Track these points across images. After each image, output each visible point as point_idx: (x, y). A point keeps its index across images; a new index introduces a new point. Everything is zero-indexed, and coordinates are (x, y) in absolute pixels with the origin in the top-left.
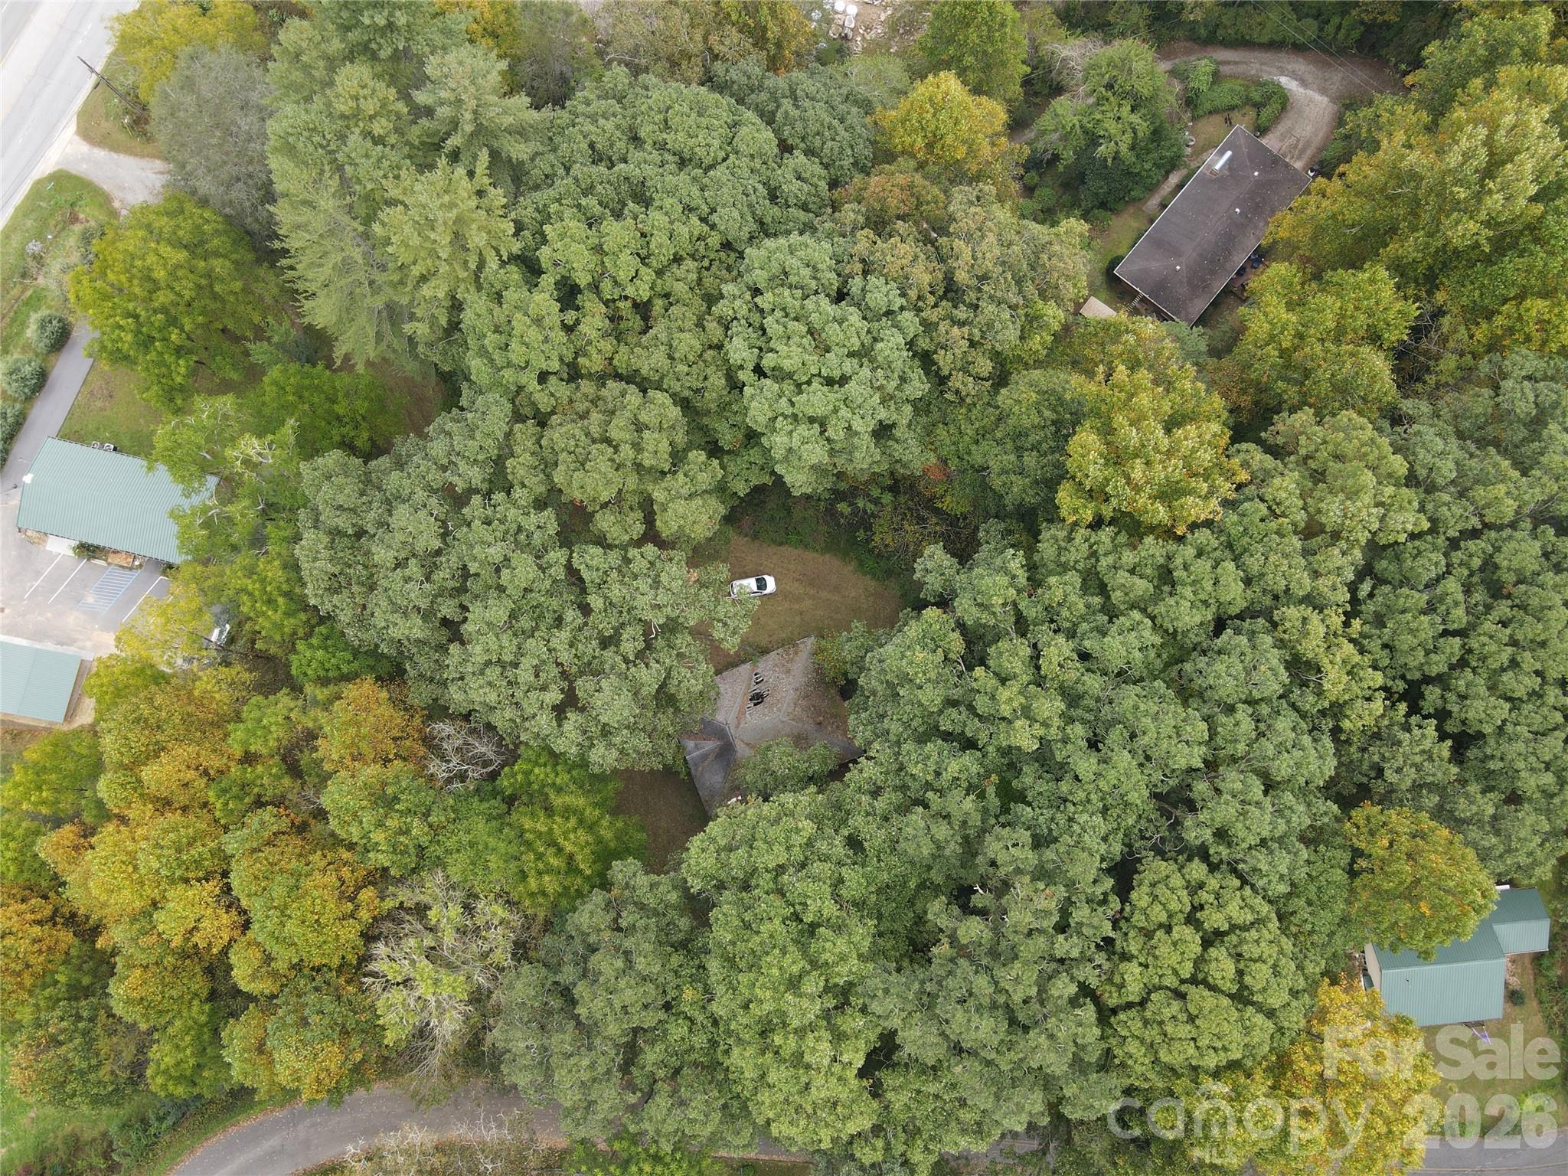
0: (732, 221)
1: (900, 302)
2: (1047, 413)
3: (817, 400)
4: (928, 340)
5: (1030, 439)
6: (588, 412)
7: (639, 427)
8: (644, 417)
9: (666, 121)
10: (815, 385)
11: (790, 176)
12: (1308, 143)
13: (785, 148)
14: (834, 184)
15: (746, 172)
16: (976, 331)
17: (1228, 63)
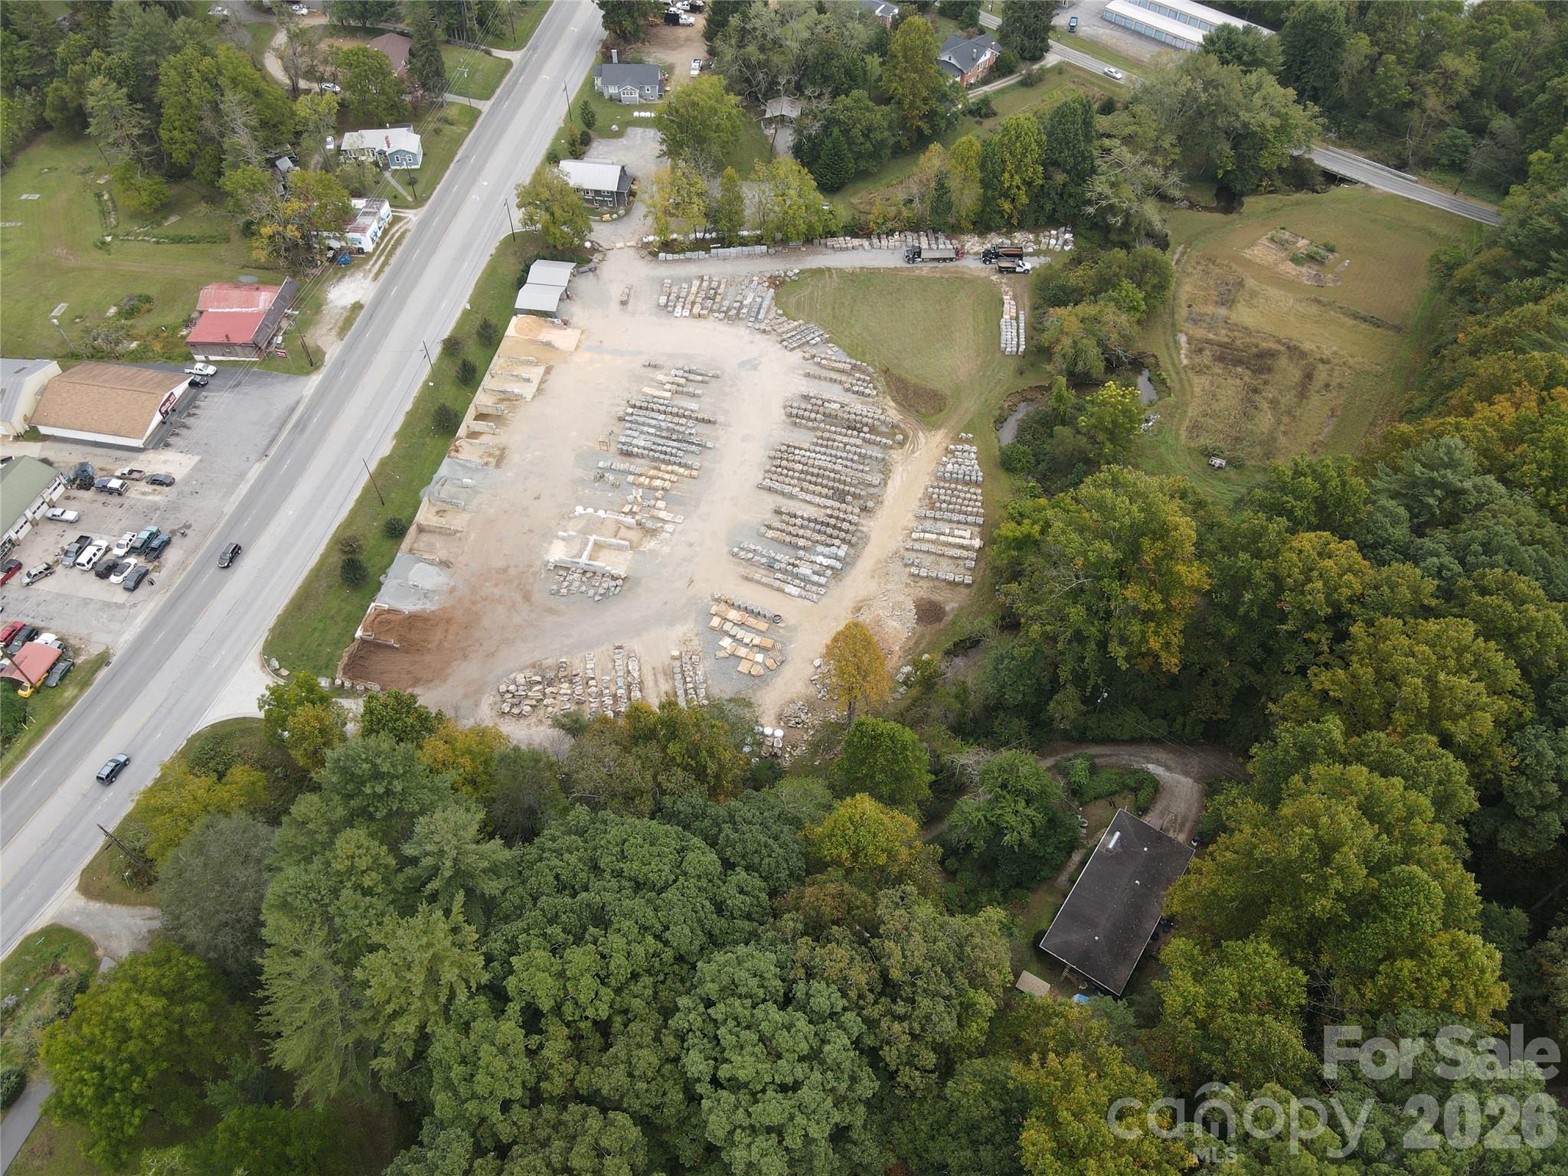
0: (682, 935)
1: (841, 1003)
2: (994, 1103)
3: (773, 1108)
4: (872, 1037)
5: (983, 1132)
6: (549, 1138)
7: (601, 1153)
8: (605, 1142)
9: (622, 851)
10: (770, 1093)
11: (733, 891)
12: (1185, 819)
13: (728, 865)
14: (773, 894)
15: (693, 892)
16: (916, 1025)
17: (1102, 756)
